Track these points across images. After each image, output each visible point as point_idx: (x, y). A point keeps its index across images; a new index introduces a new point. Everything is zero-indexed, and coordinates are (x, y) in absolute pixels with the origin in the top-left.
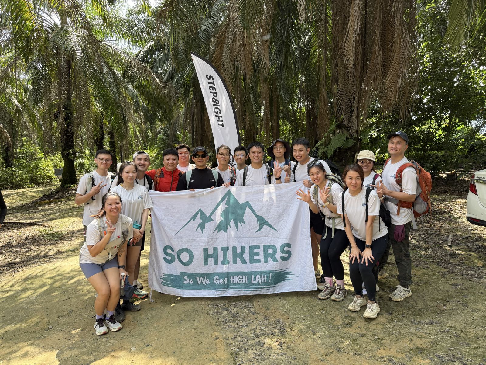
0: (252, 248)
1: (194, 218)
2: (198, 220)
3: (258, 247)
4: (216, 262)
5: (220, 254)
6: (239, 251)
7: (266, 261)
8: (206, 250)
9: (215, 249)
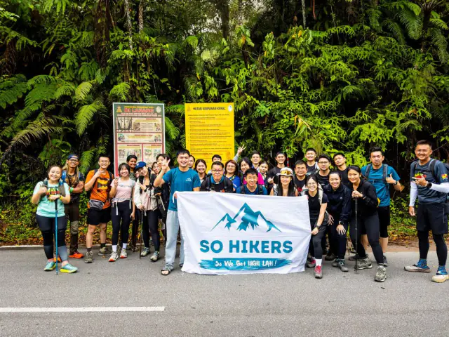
0: (263, 242)
1: (223, 219)
2: (226, 221)
3: (268, 242)
4: (238, 251)
5: (241, 245)
6: (254, 243)
7: (273, 252)
8: (231, 242)
9: (238, 242)
